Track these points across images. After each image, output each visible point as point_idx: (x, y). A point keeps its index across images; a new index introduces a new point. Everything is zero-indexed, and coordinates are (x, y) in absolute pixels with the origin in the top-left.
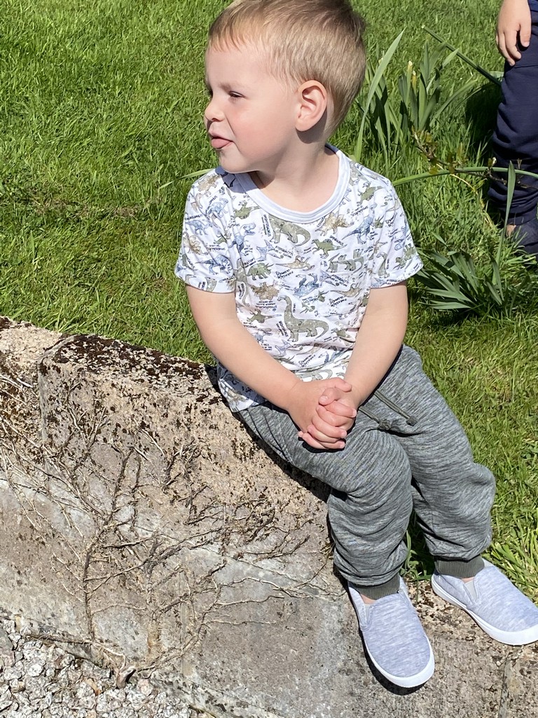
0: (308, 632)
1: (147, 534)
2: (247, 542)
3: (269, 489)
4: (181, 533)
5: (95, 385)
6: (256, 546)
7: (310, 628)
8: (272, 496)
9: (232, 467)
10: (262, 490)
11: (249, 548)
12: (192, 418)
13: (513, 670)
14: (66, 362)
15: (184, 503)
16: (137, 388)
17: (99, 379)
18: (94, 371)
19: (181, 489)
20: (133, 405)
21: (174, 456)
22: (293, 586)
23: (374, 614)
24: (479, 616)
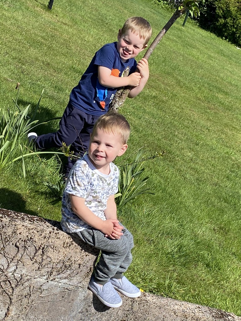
0: (72, 301)
1: (18, 275)
3: (72, 257)
4: (33, 274)
6: (61, 275)
9: (61, 250)
11: (58, 276)
13: (136, 304)
14: (3, 218)
15: (38, 264)
16: (32, 226)
17: (18, 223)
18: (14, 221)
19: (39, 259)
20: (29, 232)
21: (39, 248)
22: (71, 287)
23: (105, 289)
24: (123, 290)
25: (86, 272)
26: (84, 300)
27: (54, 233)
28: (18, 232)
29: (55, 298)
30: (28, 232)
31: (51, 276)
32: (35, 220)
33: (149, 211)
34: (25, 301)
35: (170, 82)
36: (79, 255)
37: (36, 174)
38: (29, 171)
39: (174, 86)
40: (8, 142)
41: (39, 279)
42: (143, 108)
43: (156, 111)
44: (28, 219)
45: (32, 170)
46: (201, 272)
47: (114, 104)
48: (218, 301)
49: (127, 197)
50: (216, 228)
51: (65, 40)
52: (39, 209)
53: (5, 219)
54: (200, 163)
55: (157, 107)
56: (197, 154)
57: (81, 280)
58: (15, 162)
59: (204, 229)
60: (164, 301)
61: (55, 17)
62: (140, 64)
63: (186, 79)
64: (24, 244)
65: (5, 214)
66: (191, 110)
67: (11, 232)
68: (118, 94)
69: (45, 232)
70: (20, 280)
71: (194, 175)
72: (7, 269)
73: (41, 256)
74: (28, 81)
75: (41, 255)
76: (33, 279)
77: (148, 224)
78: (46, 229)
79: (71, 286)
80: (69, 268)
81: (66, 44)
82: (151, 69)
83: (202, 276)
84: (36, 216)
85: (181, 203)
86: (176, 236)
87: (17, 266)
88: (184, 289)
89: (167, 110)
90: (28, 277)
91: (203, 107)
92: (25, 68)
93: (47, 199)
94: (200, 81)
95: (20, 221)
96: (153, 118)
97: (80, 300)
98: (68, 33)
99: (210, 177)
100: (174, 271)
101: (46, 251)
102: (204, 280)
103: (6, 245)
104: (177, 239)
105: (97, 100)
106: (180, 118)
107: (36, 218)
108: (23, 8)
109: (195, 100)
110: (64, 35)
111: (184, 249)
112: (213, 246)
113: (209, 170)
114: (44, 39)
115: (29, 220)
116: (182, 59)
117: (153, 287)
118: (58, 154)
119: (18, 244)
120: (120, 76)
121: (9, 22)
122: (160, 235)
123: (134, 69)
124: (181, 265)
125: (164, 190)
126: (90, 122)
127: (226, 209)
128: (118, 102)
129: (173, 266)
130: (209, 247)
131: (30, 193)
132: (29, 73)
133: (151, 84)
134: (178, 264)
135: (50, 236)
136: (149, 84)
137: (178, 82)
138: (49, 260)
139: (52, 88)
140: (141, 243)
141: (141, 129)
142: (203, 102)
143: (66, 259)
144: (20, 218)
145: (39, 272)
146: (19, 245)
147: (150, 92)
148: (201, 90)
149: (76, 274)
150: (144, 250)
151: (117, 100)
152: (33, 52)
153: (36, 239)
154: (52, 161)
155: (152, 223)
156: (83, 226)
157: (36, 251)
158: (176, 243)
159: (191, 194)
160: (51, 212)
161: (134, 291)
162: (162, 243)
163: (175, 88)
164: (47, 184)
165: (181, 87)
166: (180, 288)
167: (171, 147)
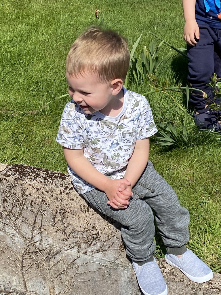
0: (116, 282)
1: (47, 246)
2: (88, 247)
3: (96, 224)
4: (61, 244)
5: (22, 185)
6: (92, 248)
7: (116, 281)
8: (97, 227)
9: (80, 216)
10: (93, 224)
11: (89, 249)
12: (63, 196)
13: (200, 293)
15: (62, 232)
18: (21, 179)
19: (60, 226)
20: (38, 192)
22: (108, 264)
23: (143, 270)
24: (185, 271)
26: (130, 282)
27: (65, 193)
28: (27, 193)
29: (95, 276)
31: (81, 248)
32: (53, 177)
53: (11, 178)
69: (55, 193)
75: (61, 221)
97: (125, 281)
115: (44, 177)
138: (71, 227)
143: (90, 227)
149: (109, 248)
153: (49, 201)
161: (198, 273)
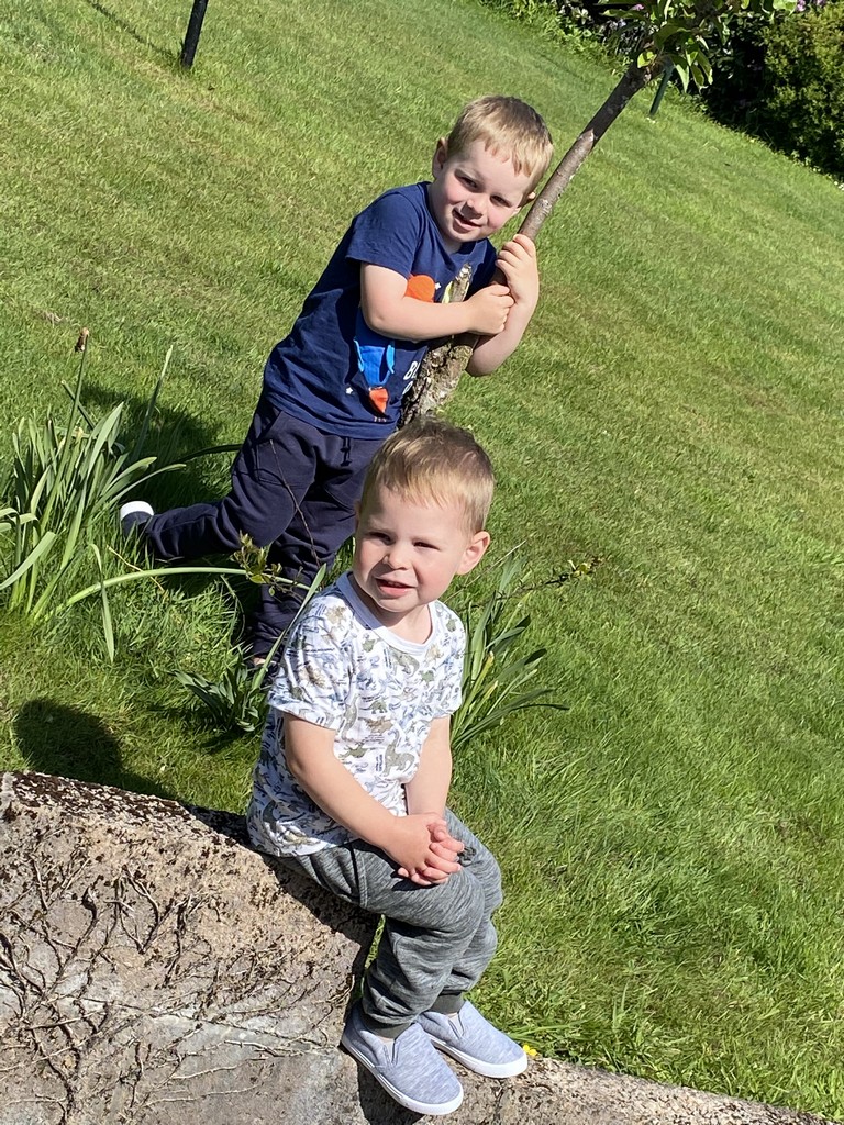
0: (285, 1094)
1: (96, 1006)
2: (235, 1001)
3: (284, 937)
4: (147, 999)
5: (83, 831)
6: (249, 1003)
7: (288, 1090)
8: (286, 945)
9: (244, 915)
10: (275, 938)
11: (237, 1007)
12: (208, 863)
14: (39, 806)
15: (165, 964)
16: (142, 833)
17: (90, 824)
18: (79, 815)
19: (166, 947)
20: (131, 853)
21: (168, 908)
22: (280, 1045)
23: (401, 1050)
24: (464, 1051)
25: (334, 991)
26: (328, 1089)
27: (219, 855)
28: (92, 855)
29: (226, 1083)
30: (126, 854)
31: (212, 1006)
32: (152, 810)
33: (549, 768)
34: (121, 1095)
35: (609, 313)
36: (307, 930)
37: (149, 646)
38: (124, 636)
39: (626, 326)
40: (50, 537)
41: (168, 1017)
42: (518, 406)
43: (565, 416)
44: (127, 808)
45: (135, 631)
46: (735, 978)
47: (419, 397)
48: (799, 1084)
49: (470, 722)
50: (784, 824)
51: (241, 173)
52: (163, 768)
53: (47, 811)
54: (723, 593)
55: (568, 400)
56: (710, 563)
57: (317, 1017)
58: (76, 604)
59: (742, 829)
60: (610, 1086)
61: (204, 92)
62: (507, 254)
63: (668, 299)
64: (114, 895)
65: (47, 793)
66: (686, 408)
67: (67, 855)
68: (434, 360)
69: (187, 853)
70: (102, 1023)
71: (704, 637)
72: (55, 984)
73: (174, 939)
74: (117, 320)
75: (175, 932)
76: (146, 1018)
77: (547, 815)
78: (190, 842)
79: (283, 1041)
80: (275, 978)
81: (246, 187)
82: (545, 268)
83: (742, 994)
84: (153, 797)
85: (660, 736)
86: (645, 854)
87: (92, 975)
88: (678, 1041)
89: (602, 412)
90: (131, 1012)
91: (728, 399)
92: (105, 273)
93: (190, 733)
94: (717, 305)
95: (99, 813)
96: (556, 441)
97: (314, 1088)
98: (252, 147)
99: (759, 643)
100: (642, 977)
101: (190, 918)
102: (747, 1008)
103: (50, 902)
104: (650, 864)
105: (359, 384)
106: (650, 439)
107: (155, 804)
108: (93, 63)
109: (699, 374)
110: (238, 156)
111: (676, 901)
112: (776, 887)
113: (754, 617)
114: (170, 171)
115: (129, 811)
116: (649, 230)
117: (569, 1039)
118: (227, 575)
119: (92, 896)
120: (438, 298)
121: (46, 116)
122: (589, 852)
123: (489, 273)
124: (664, 956)
125: (600, 693)
126: (335, 459)
127: (818, 757)
128: (435, 388)
129: (638, 961)
130: (761, 892)
131: (132, 714)
132: (118, 293)
133: (544, 321)
134: (654, 954)
135: (203, 867)
136: (538, 319)
137: (641, 313)
138: (202, 948)
139: (201, 344)
140: (525, 884)
141: (514, 479)
142: (727, 381)
143: (262, 945)
144: (99, 802)
145: (166, 994)
146: (95, 900)
147: (541, 348)
148: (721, 338)
149: (300, 999)
150: (534, 908)
151: (429, 380)
152: (132, 217)
153: (156, 876)
154: (205, 602)
155: (562, 810)
156: (320, 834)
157: (158, 919)
158: (644, 880)
159: (696, 705)
160: (204, 780)
161: (502, 1055)
162: (596, 882)
163: (629, 332)
164: (190, 681)
165: (651, 330)
166: (665, 1039)
167: (618, 541)
